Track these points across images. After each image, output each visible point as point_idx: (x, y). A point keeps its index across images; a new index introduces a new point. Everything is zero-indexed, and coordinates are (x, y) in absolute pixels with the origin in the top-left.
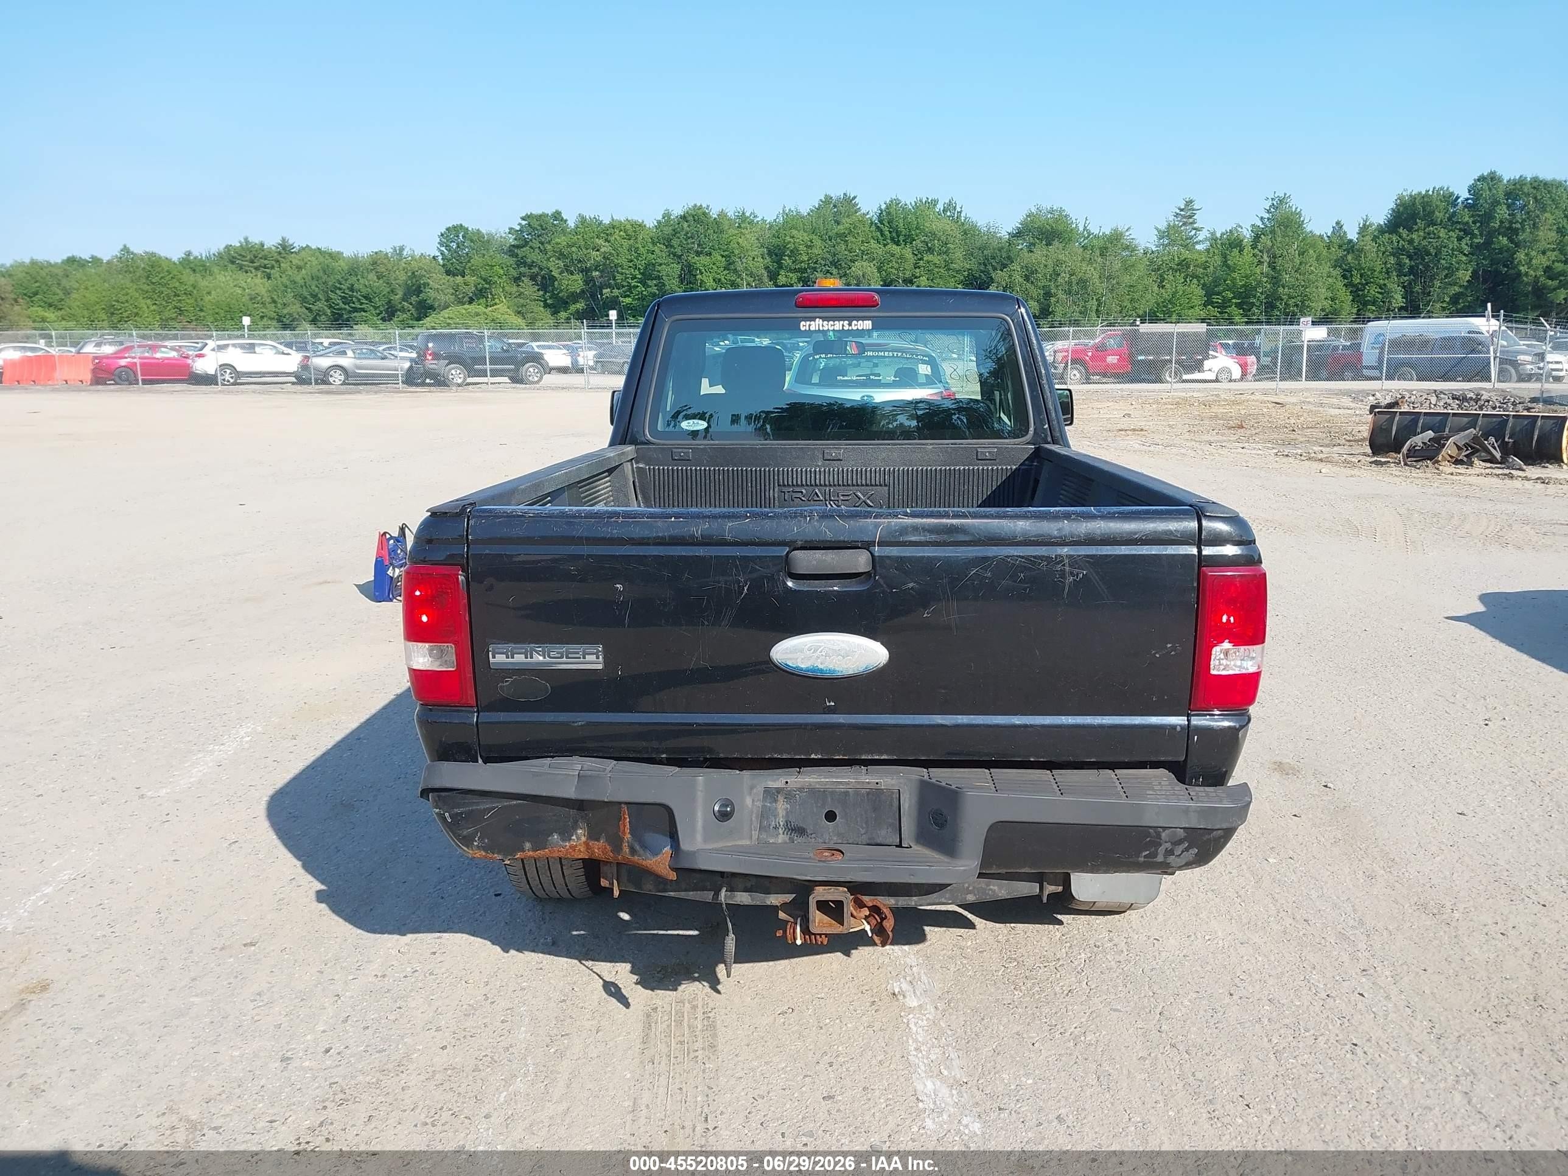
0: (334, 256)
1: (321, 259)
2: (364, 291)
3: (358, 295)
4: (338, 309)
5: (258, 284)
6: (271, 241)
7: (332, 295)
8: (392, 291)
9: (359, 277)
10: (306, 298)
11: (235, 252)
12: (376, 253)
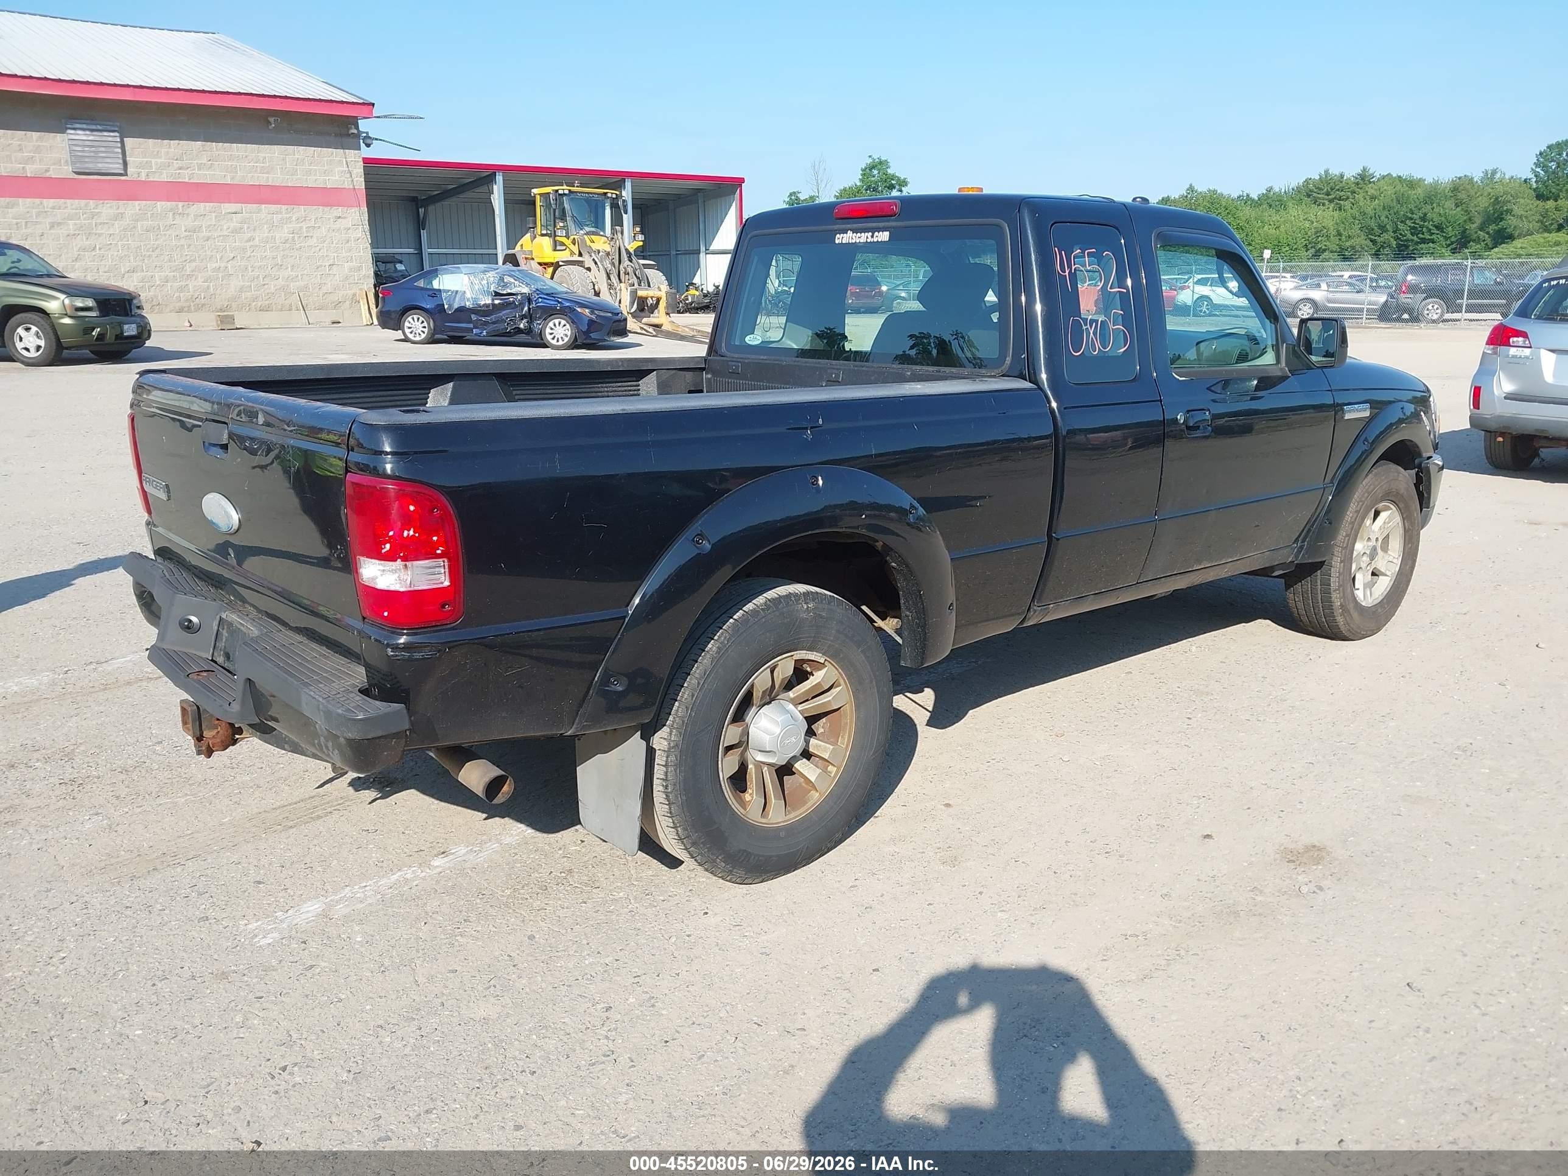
0: (1412, 184)
1: (1399, 187)
2: (1437, 220)
3: (1430, 225)
4: (1406, 241)
5: (1327, 217)
6: (1351, 172)
7: (1401, 226)
8: (1470, 219)
9: (1435, 205)
10: (1373, 230)
11: (1314, 186)
12: (1460, 178)
